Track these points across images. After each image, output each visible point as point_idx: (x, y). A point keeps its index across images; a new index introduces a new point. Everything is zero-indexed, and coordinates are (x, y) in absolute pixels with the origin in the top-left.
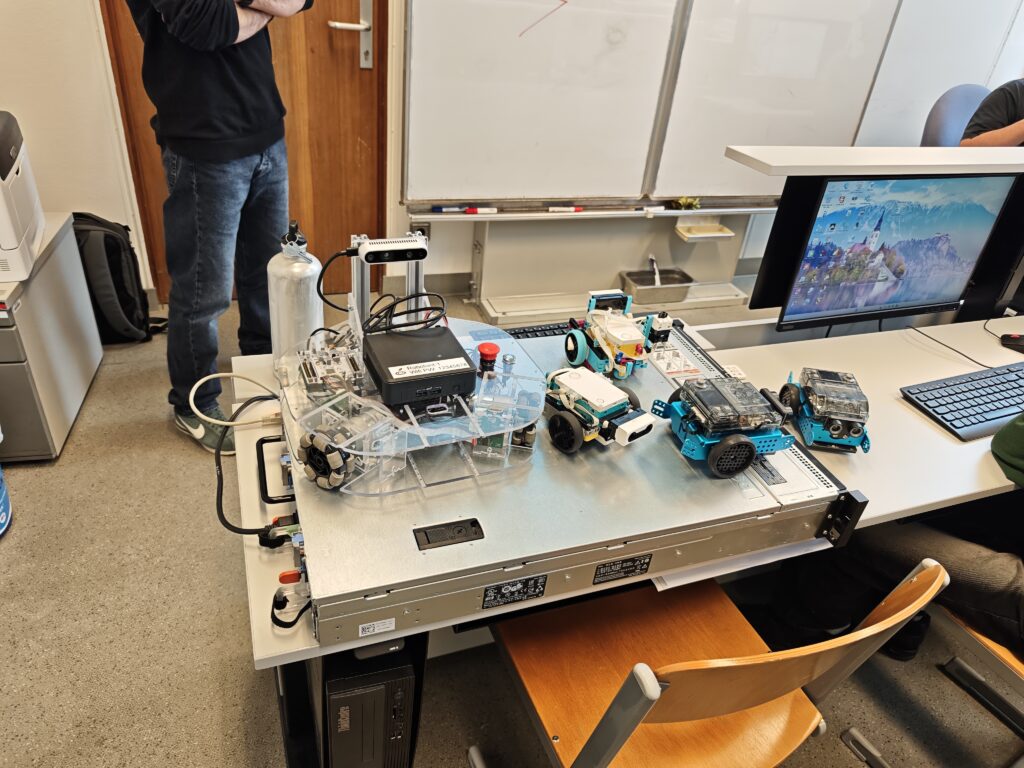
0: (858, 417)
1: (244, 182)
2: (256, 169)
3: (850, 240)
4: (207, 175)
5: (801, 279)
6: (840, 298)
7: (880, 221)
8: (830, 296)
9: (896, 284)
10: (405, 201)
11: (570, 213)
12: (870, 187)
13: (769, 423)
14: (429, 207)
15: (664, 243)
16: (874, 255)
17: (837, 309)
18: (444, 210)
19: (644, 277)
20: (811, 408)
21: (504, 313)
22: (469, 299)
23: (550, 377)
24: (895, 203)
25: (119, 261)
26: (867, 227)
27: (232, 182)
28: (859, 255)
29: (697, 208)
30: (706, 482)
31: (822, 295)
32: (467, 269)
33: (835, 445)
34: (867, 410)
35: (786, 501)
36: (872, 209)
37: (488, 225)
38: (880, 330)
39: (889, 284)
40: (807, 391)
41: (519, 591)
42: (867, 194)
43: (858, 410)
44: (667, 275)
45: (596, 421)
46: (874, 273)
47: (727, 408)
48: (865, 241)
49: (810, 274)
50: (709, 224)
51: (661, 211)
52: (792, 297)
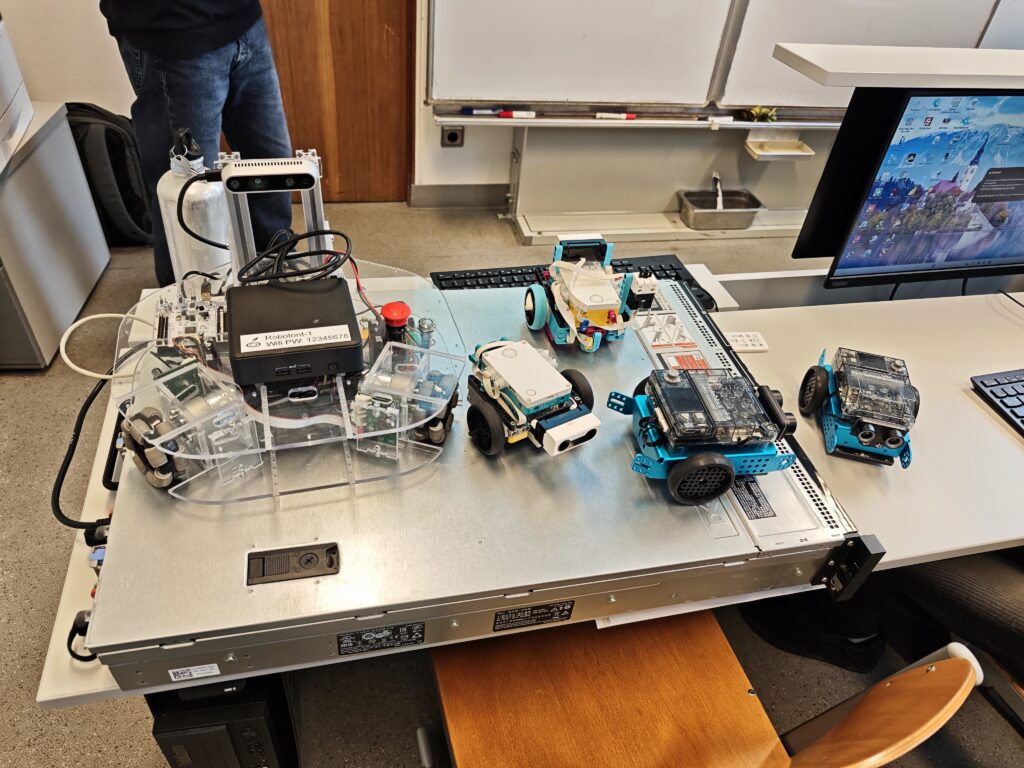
0: (901, 423)
1: (221, 79)
2: (233, 60)
3: (934, 177)
4: (179, 74)
5: (863, 224)
6: (913, 250)
7: (981, 152)
8: (898, 247)
9: (992, 234)
10: (429, 101)
11: (620, 121)
12: (970, 106)
13: (758, 438)
14: (459, 108)
15: (732, 161)
16: (965, 197)
17: (906, 263)
18: (475, 112)
19: (705, 199)
20: (840, 404)
21: (540, 233)
22: (504, 214)
23: (480, 351)
24: (1004, 128)
25: (123, 158)
26: (959, 159)
27: (207, 81)
28: (945, 196)
29: (773, 120)
30: (663, 509)
31: (889, 246)
32: (504, 180)
33: (866, 453)
34: (916, 413)
35: (768, 546)
36: (970, 135)
37: (526, 130)
38: (964, 294)
39: (982, 234)
40: (840, 378)
41: (388, 638)
42: (965, 114)
43: (900, 410)
44: (731, 199)
45: (523, 419)
46: (964, 220)
47: (700, 415)
48: (955, 178)
49: (875, 219)
50: (786, 140)
51: (728, 122)
52: (848, 246)
